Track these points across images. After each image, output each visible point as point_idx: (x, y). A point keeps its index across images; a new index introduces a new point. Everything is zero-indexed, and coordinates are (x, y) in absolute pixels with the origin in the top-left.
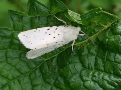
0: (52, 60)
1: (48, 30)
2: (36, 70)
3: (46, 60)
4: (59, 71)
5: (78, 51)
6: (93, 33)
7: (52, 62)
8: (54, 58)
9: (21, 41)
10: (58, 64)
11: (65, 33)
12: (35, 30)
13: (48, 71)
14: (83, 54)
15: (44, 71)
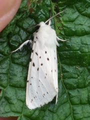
1: (34, 65)
3: (62, 79)
5: (65, 35)
6: (49, 8)
8: (62, 68)
10: (72, 65)
13: (76, 79)
15: (75, 85)
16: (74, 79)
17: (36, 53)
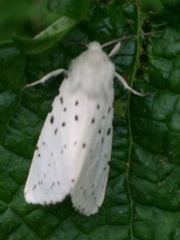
0: (135, 160)
1: (52, 121)
2: (135, 212)
3: (127, 174)
4: (170, 160)
5: (151, 83)
6: (129, 21)
7: (139, 163)
8: (133, 152)
9: (42, 202)
10: (154, 153)
11: (79, 86)
12: (36, 153)
13: (153, 186)
14: (165, 75)
15: (148, 197)
16: (149, 183)
17: (62, 100)
